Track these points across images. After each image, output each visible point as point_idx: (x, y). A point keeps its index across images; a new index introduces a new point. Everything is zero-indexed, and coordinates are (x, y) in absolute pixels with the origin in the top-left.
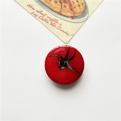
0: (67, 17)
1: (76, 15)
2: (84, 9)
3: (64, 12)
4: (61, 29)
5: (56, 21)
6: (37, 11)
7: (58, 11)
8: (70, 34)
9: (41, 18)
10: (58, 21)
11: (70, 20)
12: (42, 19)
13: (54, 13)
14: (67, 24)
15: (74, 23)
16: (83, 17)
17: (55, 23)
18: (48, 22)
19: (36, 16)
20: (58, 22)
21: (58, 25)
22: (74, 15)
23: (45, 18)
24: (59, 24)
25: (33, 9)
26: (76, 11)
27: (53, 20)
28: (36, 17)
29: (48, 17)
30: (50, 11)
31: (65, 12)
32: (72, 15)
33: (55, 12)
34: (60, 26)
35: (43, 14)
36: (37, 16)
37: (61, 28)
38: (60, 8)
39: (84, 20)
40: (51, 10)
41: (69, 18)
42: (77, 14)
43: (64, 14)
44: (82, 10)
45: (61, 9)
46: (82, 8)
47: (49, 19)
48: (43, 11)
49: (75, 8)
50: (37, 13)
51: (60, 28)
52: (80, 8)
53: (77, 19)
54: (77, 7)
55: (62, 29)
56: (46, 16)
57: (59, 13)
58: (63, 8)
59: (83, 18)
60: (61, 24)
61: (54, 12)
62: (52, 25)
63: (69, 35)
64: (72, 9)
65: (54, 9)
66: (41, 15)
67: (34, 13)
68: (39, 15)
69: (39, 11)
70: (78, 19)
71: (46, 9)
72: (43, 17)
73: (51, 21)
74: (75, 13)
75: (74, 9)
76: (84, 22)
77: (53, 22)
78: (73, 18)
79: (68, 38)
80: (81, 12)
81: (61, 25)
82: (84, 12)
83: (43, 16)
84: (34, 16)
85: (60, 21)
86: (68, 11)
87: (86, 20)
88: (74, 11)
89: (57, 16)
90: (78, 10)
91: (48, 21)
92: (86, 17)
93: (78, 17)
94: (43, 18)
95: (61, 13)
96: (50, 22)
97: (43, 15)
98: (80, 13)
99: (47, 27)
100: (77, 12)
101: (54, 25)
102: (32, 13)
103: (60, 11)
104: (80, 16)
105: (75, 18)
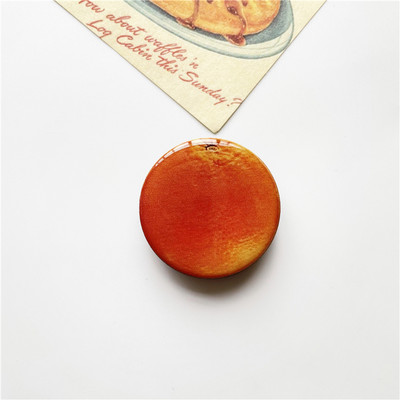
0: (218, 36)
1: (249, 30)
2: (277, 9)
3: (206, 19)
4: (195, 79)
5: (178, 52)
6: (111, 17)
7: (186, 15)
8: (230, 100)
9: (125, 40)
10: (185, 51)
11: (228, 46)
12: (126, 45)
13: (169, 23)
14: (215, 62)
15: (241, 57)
16: (273, 36)
17: (175, 58)
18: (148, 57)
19: (107, 33)
20: (184, 55)
21: (184, 67)
22: (243, 30)
23: (138, 41)
24: (188, 61)
25: (95, 8)
26: (248, 15)
27: (169, 48)
28: (106, 38)
29: (148, 39)
30: (158, 16)
31: (211, 21)
32: (236, 31)
33: (174, 19)
34: (191, 69)
35: (129, 28)
36: (110, 33)
37: (196, 76)
38: (193, 7)
39: (277, 49)
40: (158, 14)
41: (224, 39)
42: (252, 25)
43: (205, 25)
44: (269, 14)
45: (197, 9)
46: (269, 4)
47: (152, 46)
48: (129, 17)
49: (245, 4)
50: (108, 25)
51: (192, 78)
53: (251, 43)
54: (253, 4)
55: (201, 80)
56: (143, 35)
57: (190, 24)
58: (201, 5)
59: (274, 41)
60: (197, 62)
61: (170, 21)
62: (165, 64)
63: (227, 103)
64: (233, 10)
65: (169, 9)
66: (125, 31)
67: (98, 25)
68: (117, 30)
69: (117, 17)
70: (255, 43)
71: (143, 10)
72: (131, 38)
73: (159, 53)
74: (244, 23)
75: (243, 10)
76: (277, 53)
77: (169, 56)
78: (237, 39)
79: (223, 112)
80: (267, 21)
81: (195, 66)
82: (277, 22)
83: (131, 34)
84: (101, 34)
85: (192, 52)
86: (218, 18)
87: (285, 48)
88: (241, 17)
89: (181, 34)
90: (256, 9)
91: (149, 53)
92: (284, 38)
93: (255, 38)
94: (129, 42)
95: (197, 23)
96: (156, 57)
97: (131, 30)
98: (262, 23)
100: (252, 19)
101: (171, 65)
102: (90, 25)
103: (193, 15)
104: (265, 35)
105: (245, 42)
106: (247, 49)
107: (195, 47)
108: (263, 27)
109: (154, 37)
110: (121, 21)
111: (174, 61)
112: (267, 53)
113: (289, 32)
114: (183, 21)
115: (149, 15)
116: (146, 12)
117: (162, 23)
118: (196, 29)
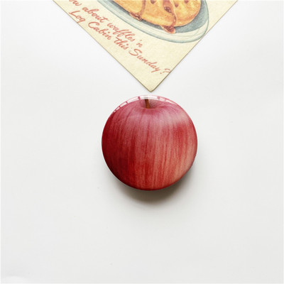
0: (157, 26)
1: (178, 23)
2: (198, 10)
3: (150, 14)
4: (140, 54)
5: (130, 35)
6: (85, 9)
7: (136, 11)
8: (162, 69)
9: (94, 25)
10: (134, 35)
11: (164, 33)
12: (94, 28)
13: (124, 16)
14: (155, 44)
15: (172, 41)
16: (194, 28)
17: (127, 39)
18: (109, 37)
19: (82, 20)
20: (133, 37)
21: (132, 45)
22: (174, 23)
23: (103, 26)
24: (136, 42)
25: (76, 3)
26: (178, 13)
27: (123, 32)
28: (81, 23)
29: (110, 25)
30: (117, 11)
31: (153, 16)
32: (169, 24)
33: (128, 13)
34: (137, 47)
35: (97, 17)
36: (85, 20)
37: (141, 52)
38: (141, 6)
39: (197, 37)
40: (118, 9)
41: (161, 29)
42: (180, 20)
43: (149, 18)
44: (192, 13)
45: (144, 8)
46: (193, 6)
47: (112, 30)
48: (98, 10)
49: (177, 6)
50: (84, 14)
51: (137, 53)
52: (189, 8)
53: (179, 32)
54: (182, 6)
55: (143, 55)
56: (106, 22)
57: (138, 17)
58: (147, 4)
59: (194, 32)
60: (141, 43)
61: (125, 14)
62: (120, 43)
63: (160, 71)
64: (168, 10)
65: (125, 6)
66: (94, 19)
67: (76, 14)
68: (89, 18)
69: (89, 10)
70: (182, 32)
71: (107, 6)
72: (98, 24)
73: (116, 35)
74: (175, 18)
75: (175, 10)
76: (196, 40)
77: (123, 38)
78: (170, 29)
79: (157, 77)
80: (191, 18)
81: (140, 45)
82: (197, 19)
83: (98, 21)
84: (78, 20)
85: (139, 36)
86: (158, 13)
87: (202, 37)
88: (173, 14)
90: (183, 11)
91: (110, 34)
92: (202, 30)
93: (182, 29)
94: (97, 26)
95: (143, 17)
96: (114, 38)
97: (98, 19)
98: (187, 19)
99: (107, 49)
100: (181, 16)
101: (124, 44)
102: (71, 14)
103: (141, 11)
104: (189, 27)
105: (175, 31)
106: (176, 36)
107: (141, 33)
108: (188, 22)
109: (114, 24)
110: (92, 12)
111: (126, 41)
112: (189, 39)
113: (205, 26)
114: (134, 15)
115: (111, 9)
116: (109, 7)
117: (120, 15)
118: (142, 20)
